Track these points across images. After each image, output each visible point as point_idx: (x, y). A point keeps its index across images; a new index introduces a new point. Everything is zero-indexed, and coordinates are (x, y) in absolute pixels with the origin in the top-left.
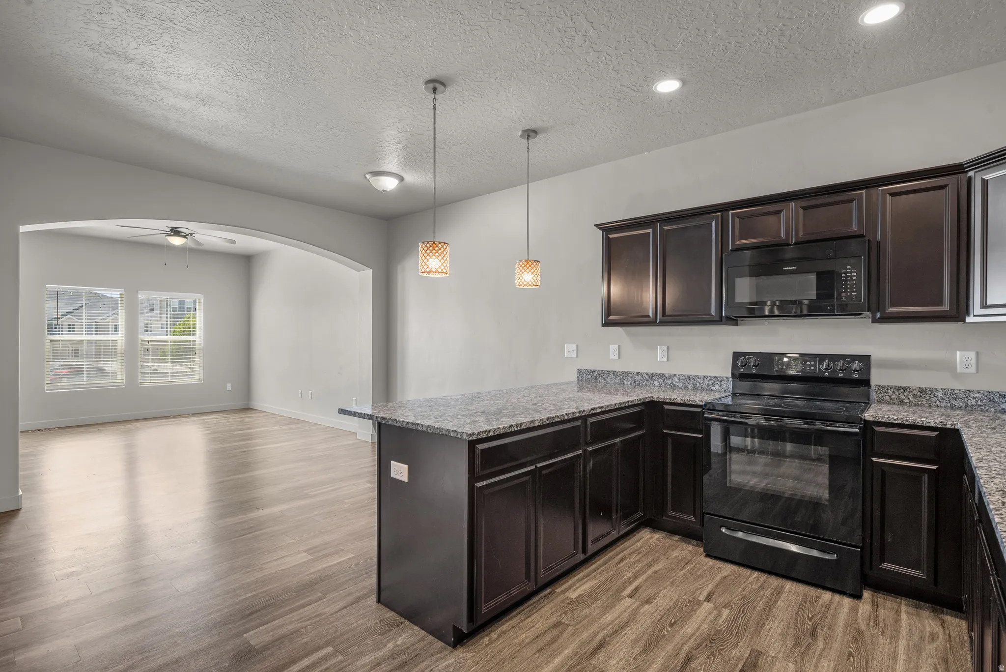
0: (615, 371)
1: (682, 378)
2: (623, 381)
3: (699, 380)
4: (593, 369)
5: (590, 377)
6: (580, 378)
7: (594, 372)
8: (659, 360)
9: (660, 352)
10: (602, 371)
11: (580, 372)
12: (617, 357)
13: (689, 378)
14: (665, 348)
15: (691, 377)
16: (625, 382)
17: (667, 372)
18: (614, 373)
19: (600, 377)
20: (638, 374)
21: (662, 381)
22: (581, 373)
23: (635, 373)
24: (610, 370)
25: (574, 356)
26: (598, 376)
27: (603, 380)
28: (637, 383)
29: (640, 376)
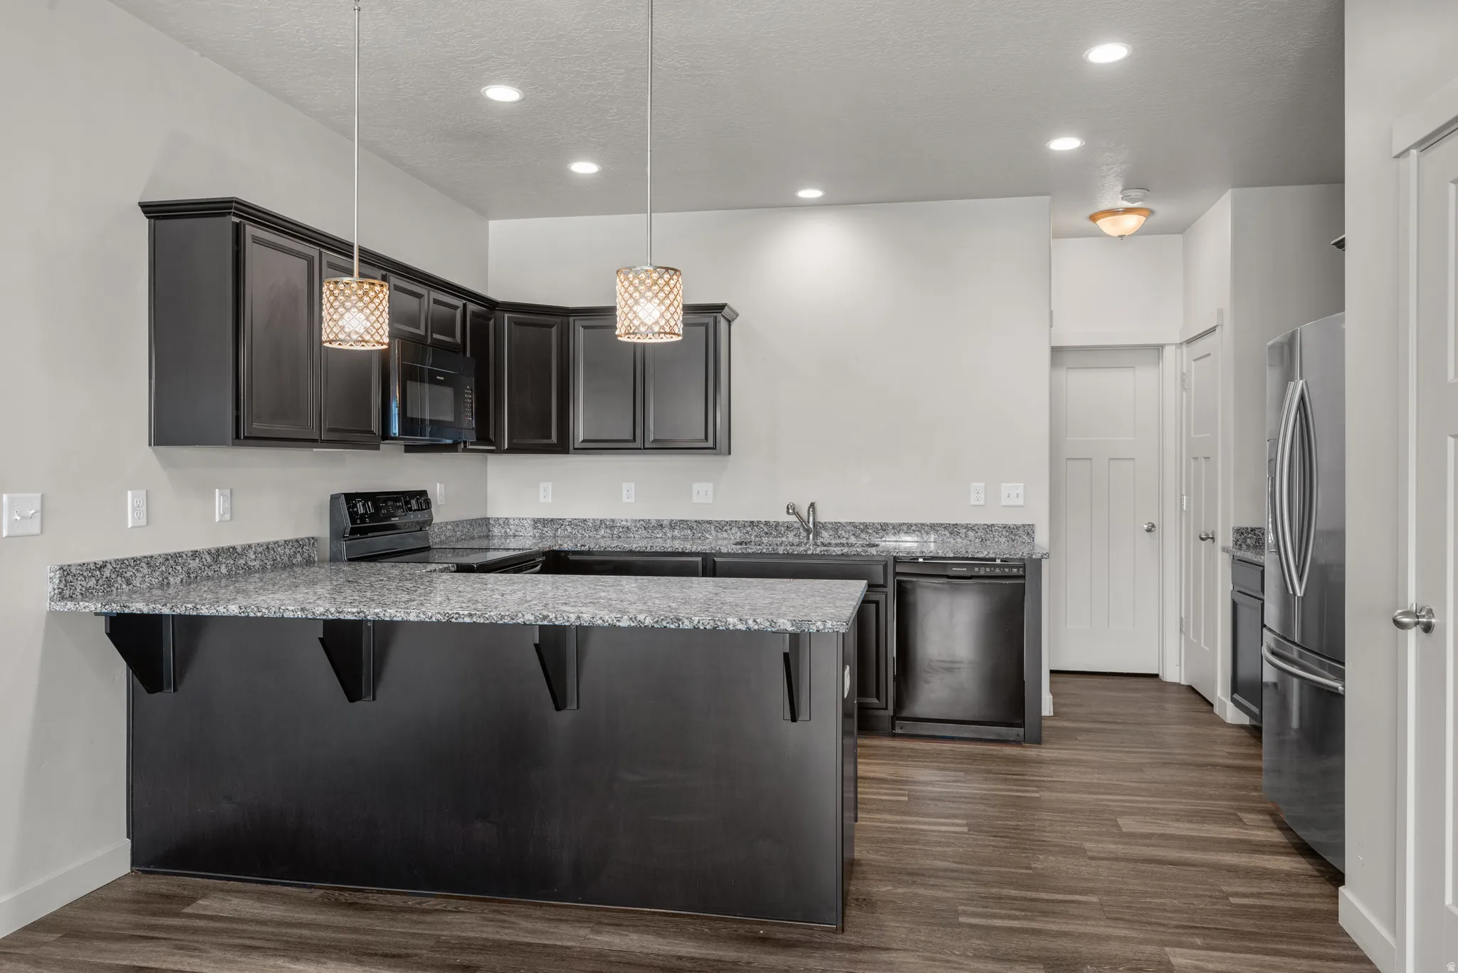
0: (152, 557)
1: (260, 550)
2: (167, 578)
3: (279, 549)
4: (99, 559)
5: (92, 583)
6: (67, 593)
7: (104, 565)
8: (217, 519)
9: (219, 502)
10: (123, 561)
11: (65, 572)
12: (143, 522)
13: (268, 548)
14: (227, 492)
15: (270, 546)
16: (171, 579)
17: (238, 541)
18: (149, 561)
19: (119, 579)
20: (195, 554)
21: (232, 562)
22: (70, 578)
23: (190, 554)
24: (138, 554)
25: (36, 528)
26: (113, 576)
27: (124, 586)
28: (192, 575)
29: (197, 560)
